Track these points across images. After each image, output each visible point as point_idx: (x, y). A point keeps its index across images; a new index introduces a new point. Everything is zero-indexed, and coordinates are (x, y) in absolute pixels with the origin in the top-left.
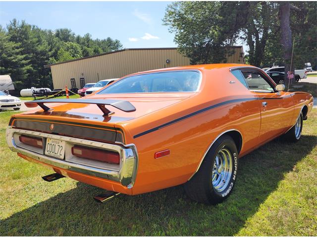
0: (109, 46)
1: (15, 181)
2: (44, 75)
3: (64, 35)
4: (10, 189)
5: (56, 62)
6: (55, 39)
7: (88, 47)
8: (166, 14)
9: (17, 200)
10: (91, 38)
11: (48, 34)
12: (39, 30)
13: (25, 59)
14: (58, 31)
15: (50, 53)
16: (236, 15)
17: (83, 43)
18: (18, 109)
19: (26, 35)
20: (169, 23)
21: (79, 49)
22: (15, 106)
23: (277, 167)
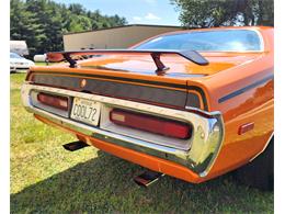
0: (116, 22)
1: (28, 144)
2: (56, 44)
3: (76, 10)
4: (22, 154)
5: (68, 33)
6: (68, 12)
7: (98, 22)
10: (100, 14)
11: (62, 7)
13: (40, 28)
14: (71, 5)
15: (63, 25)
19: (42, 6)
20: (176, 3)
21: (89, 23)
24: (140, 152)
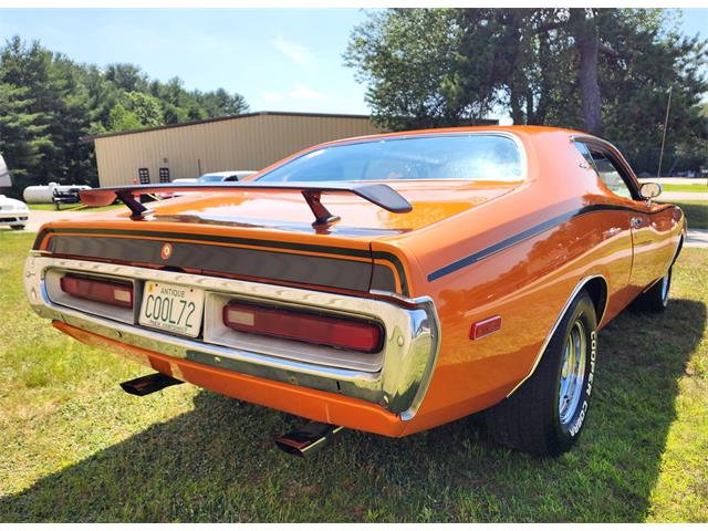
0: (221, 106)
1: (34, 391)
2: (78, 158)
3: (124, 78)
4: (22, 413)
5: (106, 133)
6: (106, 85)
7: (177, 106)
8: (350, 44)
9: (44, 440)
10: (183, 87)
11: (89, 73)
12: (69, 63)
13: (37, 122)
14: (112, 68)
15: (93, 113)
16: (492, 55)
17: (166, 97)
18: (22, 227)
19: (41, 71)
20: (357, 62)
21: (157, 109)
22: (14, 219)
23: (650, 365)
24: (286, 382)
